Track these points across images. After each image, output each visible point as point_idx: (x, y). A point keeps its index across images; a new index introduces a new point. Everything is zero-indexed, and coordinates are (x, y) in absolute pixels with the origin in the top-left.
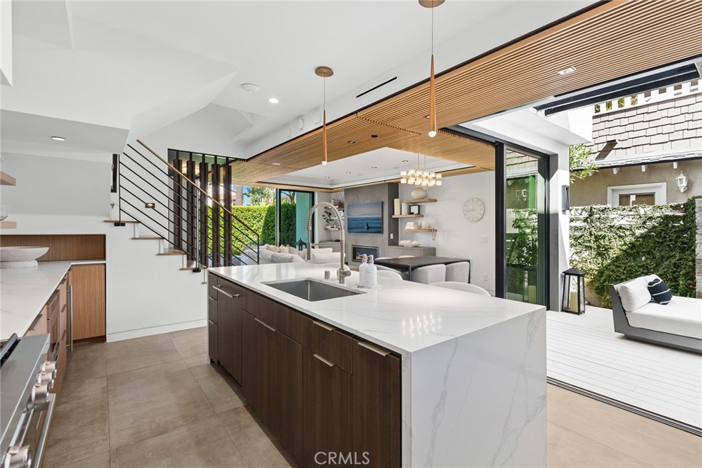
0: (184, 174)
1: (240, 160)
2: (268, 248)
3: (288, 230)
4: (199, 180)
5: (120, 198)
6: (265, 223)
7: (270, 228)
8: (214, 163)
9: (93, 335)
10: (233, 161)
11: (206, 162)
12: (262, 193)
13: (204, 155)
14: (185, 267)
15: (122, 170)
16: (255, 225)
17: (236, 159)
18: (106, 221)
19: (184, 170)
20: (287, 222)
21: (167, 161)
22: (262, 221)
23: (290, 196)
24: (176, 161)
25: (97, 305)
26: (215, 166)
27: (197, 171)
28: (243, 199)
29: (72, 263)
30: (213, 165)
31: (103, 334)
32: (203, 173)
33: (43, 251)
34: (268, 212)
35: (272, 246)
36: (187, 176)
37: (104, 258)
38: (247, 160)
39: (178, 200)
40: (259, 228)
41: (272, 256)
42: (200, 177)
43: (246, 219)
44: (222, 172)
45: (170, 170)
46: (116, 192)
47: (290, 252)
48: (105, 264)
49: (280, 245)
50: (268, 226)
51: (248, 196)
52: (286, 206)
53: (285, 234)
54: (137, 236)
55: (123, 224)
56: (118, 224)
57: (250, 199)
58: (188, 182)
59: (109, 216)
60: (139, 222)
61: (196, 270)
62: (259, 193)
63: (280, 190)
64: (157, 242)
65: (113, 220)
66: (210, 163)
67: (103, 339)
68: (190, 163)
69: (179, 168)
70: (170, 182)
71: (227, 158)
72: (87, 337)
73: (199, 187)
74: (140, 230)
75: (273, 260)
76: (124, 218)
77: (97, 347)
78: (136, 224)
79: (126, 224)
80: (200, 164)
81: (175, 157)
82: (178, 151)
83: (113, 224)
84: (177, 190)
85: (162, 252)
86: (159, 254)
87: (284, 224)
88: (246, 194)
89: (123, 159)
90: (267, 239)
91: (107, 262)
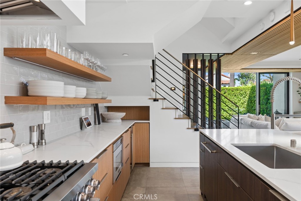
0: (191, 69)
1: (227, 54)
2: (249, 117)
3: (267, 103)
4: (200, 71)
5: (156, 85)
6: (249, 98)
7: (253, 102)
8: (209, 59)
9: (144, 162)
10: (222, 56)
11: (204, 59)
12: (248, 78)
13: (203, 54)
14: (190, 127)
15: (157, 69)
16: (241, 100)
17: (224, 54)
18: (150, 99)
19: (192, 66)
20: (266, 97)
21: (181, 62)
22: (247, 97)
23: (270, 78)
24: (187, 61)
25: (146, 146)
26: (210, 61)
27: (199, 66)
28: (235, 82)
29: (136, 122)
30: (209, 60)
31: (149, 162)
32: (203, 67)
33: (123, 114)
34: (251, 90)
35: (252, 115)
36: (193, 69)
37: (149, 119)
38: (232, 54)
39: (188, 86)
40: (244, 102)
41: (251, 123)
42: (201, 69)
43: (235, 96)
44: (215, 65)
45: (184, 67)
46: (154, 82)
47: (266, 120)
48: (149, 123)
49: (259, 115)
50: (251, 101)
51: (238, 80)
52: (265, 85)
53: (264, 107)
54: (164, 107)
55: (157, 100)
56: (155, 100)
57: (239, 82)
58: (194, 74)
59: (151, 95)
60: (165, 99)
61: (196, 130)
62: (246, 78)
63: (259, 73)
64: (174, 111)
65: (153, 98)
66: (207, 59)
67: (148, 164)
68: (195, 61)
69: (188, 65)
70: (184, 75)
71: (218, 54)
72: (141, 162)
73: (200, 77)
74: (166, 104)
75: (252, 126)
76: (158, 97)
77: (145, 168)
78: (164, 100)
79: (159, 100)
80: (201, 60)
81: (186, 58)
82: (188, 54)
83: (153, 100)
84: (188, 80)
85: (177, 117)
86: (176, 118)
87: (263, 99)
88: (237, 79)
89: (157, 62)
90: (250, 110)
91: (151, 121)
